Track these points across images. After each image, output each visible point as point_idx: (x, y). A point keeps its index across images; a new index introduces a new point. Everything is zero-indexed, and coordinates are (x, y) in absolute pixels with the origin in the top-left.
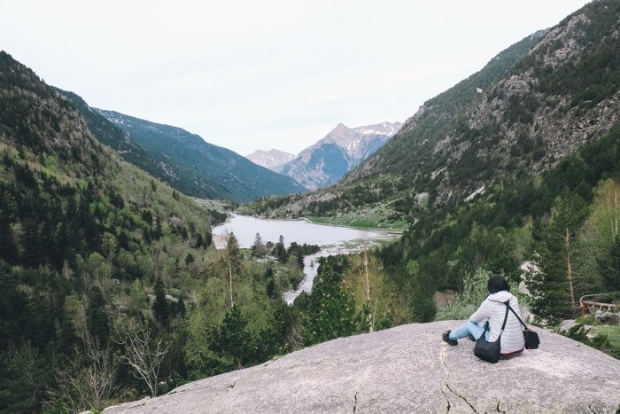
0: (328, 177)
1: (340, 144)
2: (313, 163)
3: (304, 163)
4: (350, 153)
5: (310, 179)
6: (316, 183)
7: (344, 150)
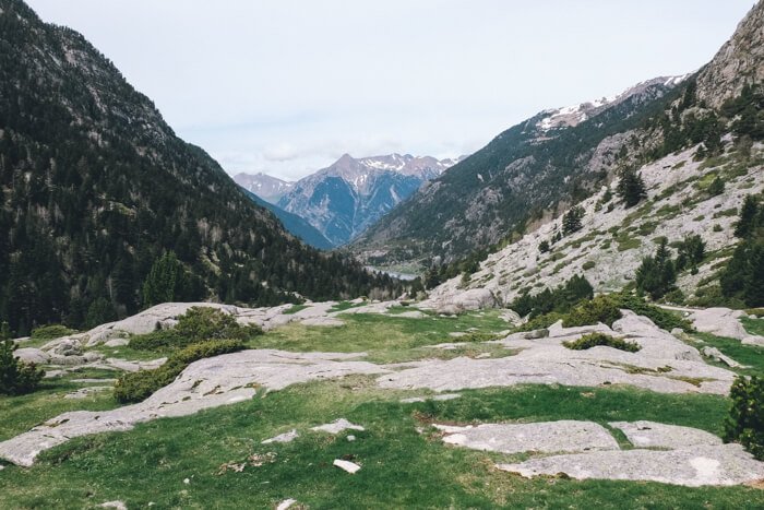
0: (333, 215)
1: (347, 178)
2: (316, 198)
3: (305, 198)
4: (356, 189)
5: (314, 216)
6: (321, 220)
7: (352, 186)
